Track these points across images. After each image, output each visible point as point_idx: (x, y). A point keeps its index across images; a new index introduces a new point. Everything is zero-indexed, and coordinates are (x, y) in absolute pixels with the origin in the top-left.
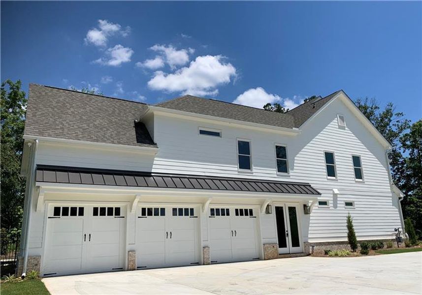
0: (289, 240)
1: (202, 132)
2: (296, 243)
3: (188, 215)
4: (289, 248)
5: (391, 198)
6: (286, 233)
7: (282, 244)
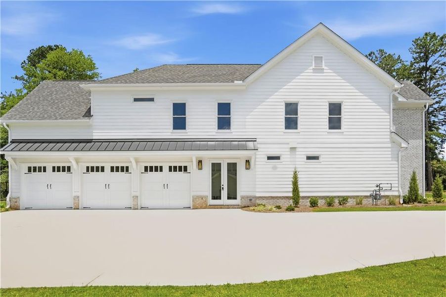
0: (224, 193)
1: (136, 100)
2: (232, 195)
3: (124, 171)
4: (224, 200)
5: (390, 150)
6: (222, 187)
7: (216, 196)
